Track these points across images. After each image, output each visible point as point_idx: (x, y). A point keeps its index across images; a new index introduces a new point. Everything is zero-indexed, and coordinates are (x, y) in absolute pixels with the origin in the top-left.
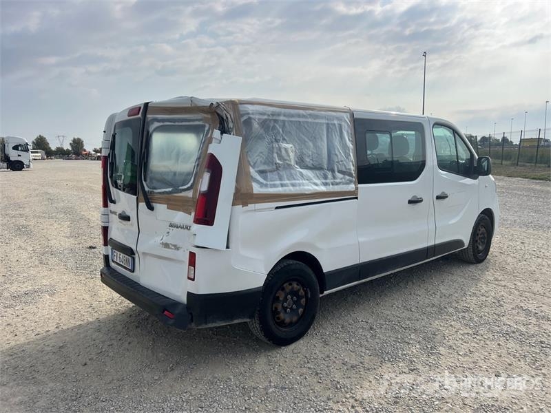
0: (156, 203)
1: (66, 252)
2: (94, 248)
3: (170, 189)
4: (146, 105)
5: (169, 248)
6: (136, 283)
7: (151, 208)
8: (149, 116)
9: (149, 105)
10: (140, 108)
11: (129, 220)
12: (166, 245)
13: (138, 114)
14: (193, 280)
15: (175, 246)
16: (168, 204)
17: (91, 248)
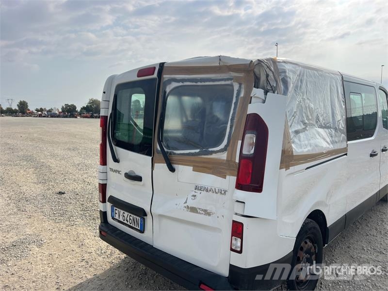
0: (178, 164)
1: (39, 198)
2: (63, 193)
3: (197, 151)
4: (162, 65)
5: (197, 212)
6: (147, 244)
7: (172, 170)
8: (166, 77)
9: (165, 65)
10: (155, 68)
11: (141, 180)
12: (193, 210)
13: (153, 74)
14: (240, 252)
15: (205, 211)
16: (194, 166)
17: (61, 193)
